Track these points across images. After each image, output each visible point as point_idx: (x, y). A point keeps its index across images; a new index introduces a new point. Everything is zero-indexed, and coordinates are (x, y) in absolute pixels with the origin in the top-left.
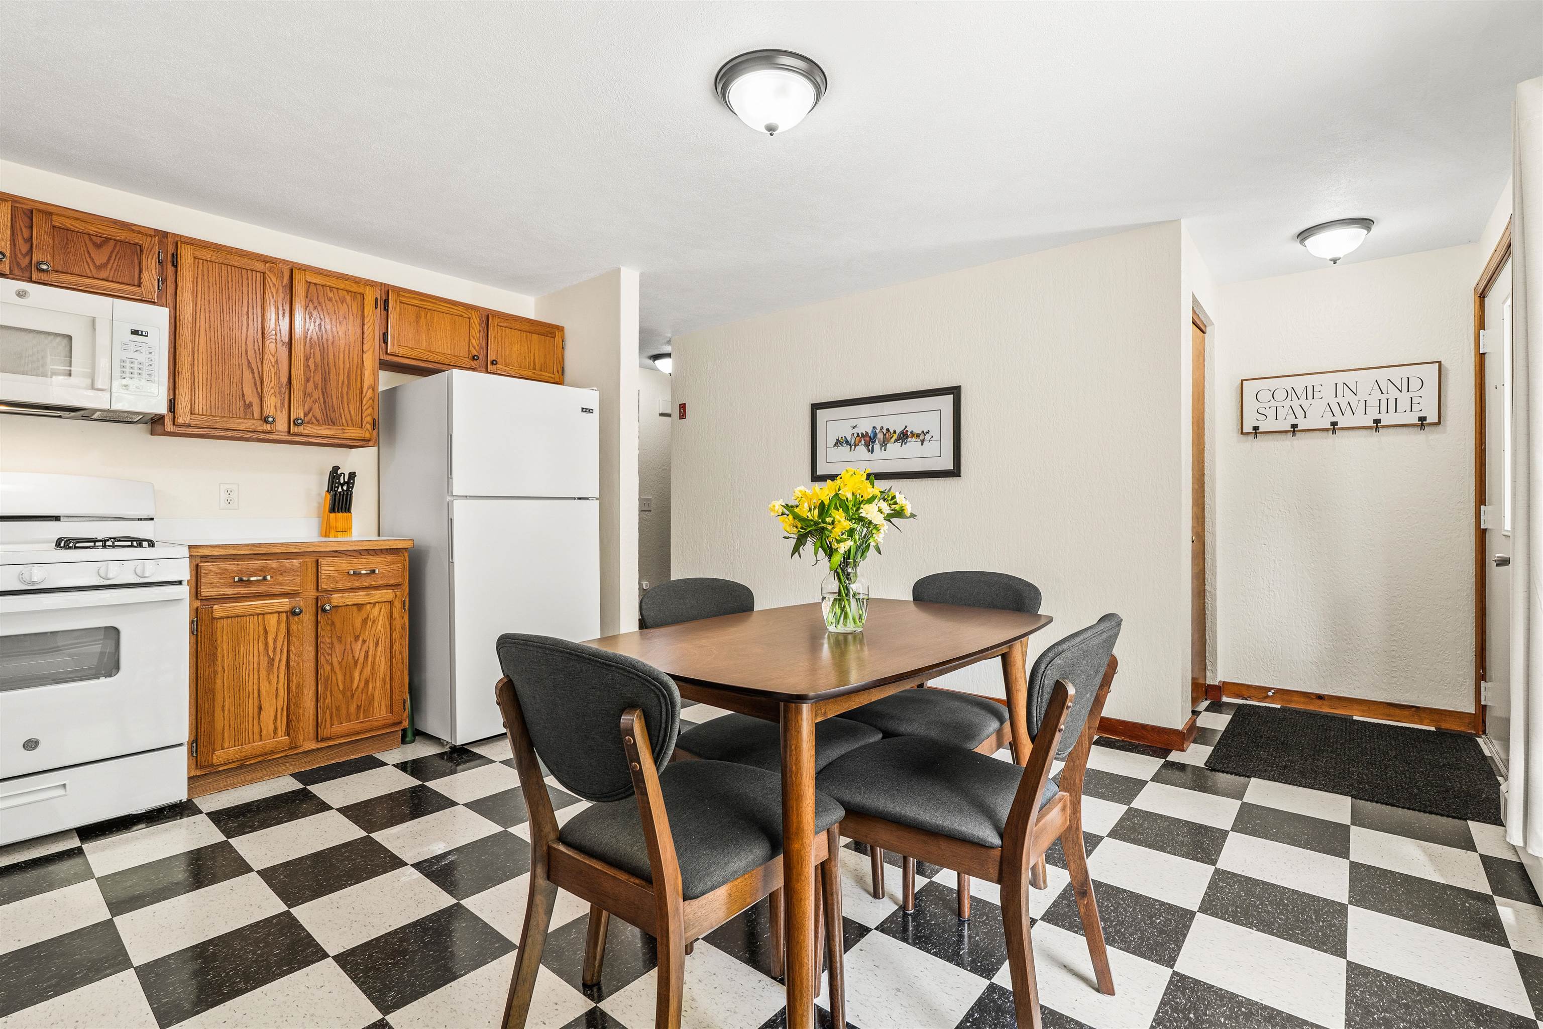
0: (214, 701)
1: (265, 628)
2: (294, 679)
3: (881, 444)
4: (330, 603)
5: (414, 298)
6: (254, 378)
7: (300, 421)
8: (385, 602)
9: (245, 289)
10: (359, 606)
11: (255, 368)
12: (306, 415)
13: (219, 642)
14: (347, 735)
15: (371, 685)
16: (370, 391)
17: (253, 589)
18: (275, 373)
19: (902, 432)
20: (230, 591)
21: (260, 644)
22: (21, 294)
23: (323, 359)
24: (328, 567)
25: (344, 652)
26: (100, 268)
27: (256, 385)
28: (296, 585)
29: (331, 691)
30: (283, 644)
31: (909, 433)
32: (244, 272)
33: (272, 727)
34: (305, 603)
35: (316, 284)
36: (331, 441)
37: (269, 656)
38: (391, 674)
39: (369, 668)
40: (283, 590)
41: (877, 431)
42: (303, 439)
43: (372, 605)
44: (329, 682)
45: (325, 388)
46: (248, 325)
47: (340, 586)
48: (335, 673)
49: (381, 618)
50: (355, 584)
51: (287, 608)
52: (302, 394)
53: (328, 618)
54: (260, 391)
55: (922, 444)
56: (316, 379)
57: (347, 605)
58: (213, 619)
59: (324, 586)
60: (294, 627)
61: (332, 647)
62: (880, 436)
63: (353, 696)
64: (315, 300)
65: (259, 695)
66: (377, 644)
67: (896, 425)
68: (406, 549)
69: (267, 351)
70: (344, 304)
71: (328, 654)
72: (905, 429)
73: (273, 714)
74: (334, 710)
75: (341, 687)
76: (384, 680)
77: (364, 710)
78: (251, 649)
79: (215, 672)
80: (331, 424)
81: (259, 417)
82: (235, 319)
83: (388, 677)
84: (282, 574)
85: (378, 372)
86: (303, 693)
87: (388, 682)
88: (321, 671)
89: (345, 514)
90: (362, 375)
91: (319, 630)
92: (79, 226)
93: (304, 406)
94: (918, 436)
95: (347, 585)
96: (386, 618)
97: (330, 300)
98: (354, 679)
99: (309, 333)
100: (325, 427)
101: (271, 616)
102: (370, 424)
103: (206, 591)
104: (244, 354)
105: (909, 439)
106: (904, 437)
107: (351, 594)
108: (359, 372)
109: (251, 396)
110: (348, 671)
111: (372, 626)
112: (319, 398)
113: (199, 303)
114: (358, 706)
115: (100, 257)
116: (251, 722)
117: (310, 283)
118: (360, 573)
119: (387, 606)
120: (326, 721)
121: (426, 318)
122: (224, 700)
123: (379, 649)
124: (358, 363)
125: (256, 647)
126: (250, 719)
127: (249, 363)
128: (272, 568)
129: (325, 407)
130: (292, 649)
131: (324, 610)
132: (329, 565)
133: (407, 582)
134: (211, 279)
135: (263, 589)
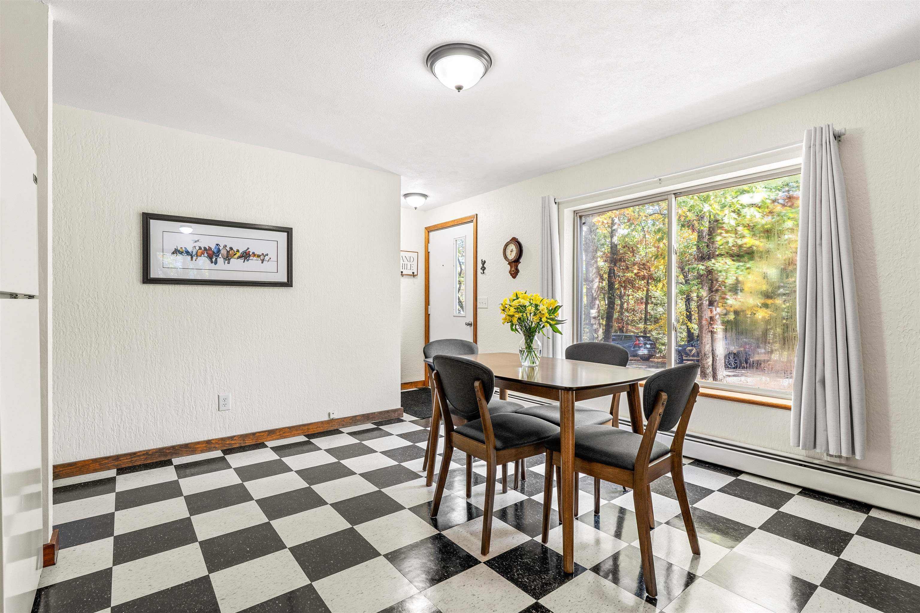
3: (224, 259)
19: (245, 252)
31: (251, 253)
41: (221, 248)
55: (262, 263)
62: (224, 252)
67: (240, 246)
72: (247, 250)
94: (259, 256)
105: (251, 258)
106: (246, 256)
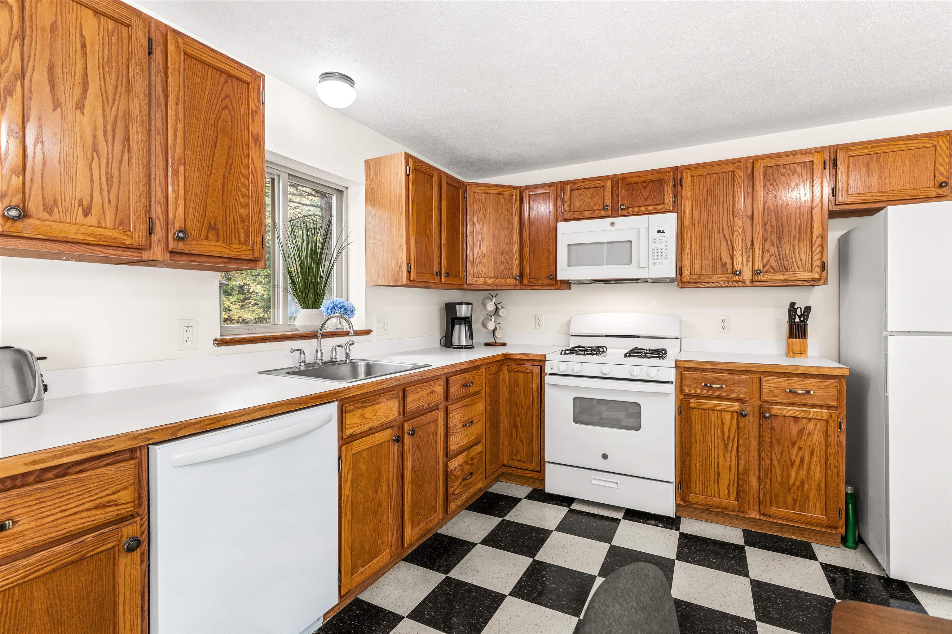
0: (690, 461)
1: (722, 421)
2: (742, 462)
4: (769, 412)
5: (864, 148)
6: (728, 245)
7: (759, 272)
8: (820, 419)
9: (721, 186)
10: (796, 419)
11: (728, 238)
12: (764, 266)
13: (693, 424)
14: (784, 519)
15: (806, 486)
16: (819, 239)
17: (714, 393)
18: (742, 239)
20: (700, 392)
21: (719, 431)
22: (613, 224)
23: (777, 222)
24: (769, 383)
25: (782, 453)
26: (646, 200)
27: (729, 250)
28: (744, 394)
29: (771, 480)
30: (734, 435)
32: (721, 175)
33: (726, 491)
34: (751, 409)
35: (771, 167)
36: (785, 283)
37: (725, 441)
38: (826, 483)
39: (805, 472)
40: (734, 396)
42: (763, 284)
43: (808, 420)
44: (769, 473)
45: (780, 244)
46: (724, 210)
47: (779, 400)
48: (774, 466)
49: (816, 432)
50: (791, 400)
51: (737, 409)
52: (761, 251)
53: (769, 423)
54: (731, 254)
56: (772, 238)
57: (784, 416)
58: (690, 408)
59: (765, 398)
60: (742, 424)
61: (772, 446)
63: (789, 490)
64: (771, 179)
65: (718, 466)
66: (812, 453)
68: (843, 377)
69: (736, 225)
70: (796, 175)
71: (768, 451)
73: (727, 482)
74: (773, 495)
75: (779, 479)
76: (819, 486)
77: (800, 504)
78: (713, 433)
79: (691, 443)
80: (784, 270)
81: (731, 272)
82: (716, 208)
83: (823, 484)
84: (733, 385)
85: (827, 222)
86: (749, 474)
87: (823, 488)
88: (762, 462)
89: (801, 340)
90: (812, 227)
91: (761, 431)
92: (637, 179)
93: (763, 260)
95: (785, 400)
96: (821, 432)
97: (783, 175)
98: (791, 476)
99: (767, 205)
100: (779, 274)
101: (727, 413)
102: (819, 267)
103: (686, 390)
104: (721, 231)
107: (788, 408)
108: (809, 226)
109: (726, 259)
110: (785, 468)
111: (808, 437)
112: (775, 252)
113: (694, 204)
114: (794, 499)
115: (646, 193)
116: (712, 482)
117: (767, 167)
118: (795, 393)
119: (823, 424)
120: (766, 501)
121: (877, 162)
122: (697, 463)
123: (815, 458)
124: (808, 218)
125: (716, 433)
126: (713, 481)
127: (724, 236)
128: (727, 379)
129: (780, 258)
130: (741, 440)
131: (764, 417)
132: (769, 382)
133: (844, 406)
134: (701, 187)
135: (721, 393)
